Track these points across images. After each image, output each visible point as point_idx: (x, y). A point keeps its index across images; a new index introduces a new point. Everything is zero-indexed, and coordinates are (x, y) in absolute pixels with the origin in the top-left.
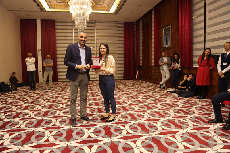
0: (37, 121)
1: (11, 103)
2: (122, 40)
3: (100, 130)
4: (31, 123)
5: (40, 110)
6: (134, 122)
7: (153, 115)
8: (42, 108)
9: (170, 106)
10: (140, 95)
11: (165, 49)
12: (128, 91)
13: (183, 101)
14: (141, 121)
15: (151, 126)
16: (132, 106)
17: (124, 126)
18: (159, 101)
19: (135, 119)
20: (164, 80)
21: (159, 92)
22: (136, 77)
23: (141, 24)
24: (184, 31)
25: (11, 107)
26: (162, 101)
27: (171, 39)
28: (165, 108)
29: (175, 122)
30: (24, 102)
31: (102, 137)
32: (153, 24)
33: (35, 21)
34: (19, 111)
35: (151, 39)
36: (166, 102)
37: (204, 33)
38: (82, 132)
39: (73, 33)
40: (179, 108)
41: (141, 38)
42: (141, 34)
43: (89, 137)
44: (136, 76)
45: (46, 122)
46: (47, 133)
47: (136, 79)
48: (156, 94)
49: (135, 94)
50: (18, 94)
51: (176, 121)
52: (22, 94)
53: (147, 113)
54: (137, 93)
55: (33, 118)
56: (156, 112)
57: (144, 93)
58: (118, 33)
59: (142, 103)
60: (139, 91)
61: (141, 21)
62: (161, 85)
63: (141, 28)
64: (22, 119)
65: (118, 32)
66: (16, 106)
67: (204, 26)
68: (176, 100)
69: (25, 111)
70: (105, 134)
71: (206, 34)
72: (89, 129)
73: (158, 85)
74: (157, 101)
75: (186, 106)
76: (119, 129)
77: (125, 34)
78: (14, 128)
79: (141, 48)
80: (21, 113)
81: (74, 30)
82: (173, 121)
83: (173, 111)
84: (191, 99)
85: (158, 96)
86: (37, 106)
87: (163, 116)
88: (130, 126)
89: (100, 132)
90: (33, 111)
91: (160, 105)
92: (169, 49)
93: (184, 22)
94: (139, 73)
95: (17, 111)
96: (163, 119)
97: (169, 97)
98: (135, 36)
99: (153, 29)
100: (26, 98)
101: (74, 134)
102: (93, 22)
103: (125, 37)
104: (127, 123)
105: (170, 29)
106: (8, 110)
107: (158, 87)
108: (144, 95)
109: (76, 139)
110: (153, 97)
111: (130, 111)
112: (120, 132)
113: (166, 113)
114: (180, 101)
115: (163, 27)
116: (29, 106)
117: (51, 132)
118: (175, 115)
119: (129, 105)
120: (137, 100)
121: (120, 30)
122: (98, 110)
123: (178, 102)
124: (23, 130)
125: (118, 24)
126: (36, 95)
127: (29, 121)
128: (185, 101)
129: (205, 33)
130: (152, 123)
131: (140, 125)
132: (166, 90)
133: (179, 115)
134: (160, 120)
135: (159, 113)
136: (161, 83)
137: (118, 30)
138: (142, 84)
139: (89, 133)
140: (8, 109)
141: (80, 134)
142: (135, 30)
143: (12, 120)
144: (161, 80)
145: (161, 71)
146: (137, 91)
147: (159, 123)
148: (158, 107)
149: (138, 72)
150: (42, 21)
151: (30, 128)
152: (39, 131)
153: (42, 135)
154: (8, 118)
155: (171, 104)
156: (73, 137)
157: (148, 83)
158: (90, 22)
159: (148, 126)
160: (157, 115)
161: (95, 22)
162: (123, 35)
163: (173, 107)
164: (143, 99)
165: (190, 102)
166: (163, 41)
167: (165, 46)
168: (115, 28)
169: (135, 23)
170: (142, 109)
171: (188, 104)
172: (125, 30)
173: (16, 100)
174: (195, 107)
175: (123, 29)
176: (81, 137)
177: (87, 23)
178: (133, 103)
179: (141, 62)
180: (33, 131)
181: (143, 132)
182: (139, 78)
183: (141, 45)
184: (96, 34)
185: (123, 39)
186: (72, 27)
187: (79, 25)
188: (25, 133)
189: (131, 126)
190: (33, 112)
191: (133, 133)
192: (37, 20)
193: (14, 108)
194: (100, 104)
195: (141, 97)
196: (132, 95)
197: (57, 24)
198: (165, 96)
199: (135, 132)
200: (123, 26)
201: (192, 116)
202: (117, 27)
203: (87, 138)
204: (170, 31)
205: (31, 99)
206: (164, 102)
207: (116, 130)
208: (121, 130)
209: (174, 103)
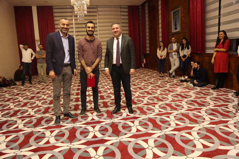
0: (37, 120)
1: (9, 100)
2: (126, 27)
3: (107, 128)
4: (30, 122)
5: (40, 106)
6: (144, 117)
7: (164, 108)
8: (42, 103)
9: (182, 97)
10: (148, 86)
11: (174, 34)
12: (135, 82)
13: (195, 91)
14: (152, 116)
15: (163, 122)
16: (140, 99)
17: (133, 122)
18: (170, 91)
19: (145, 113)
20: (173, 68)
21: (168, 81)
22: (143, 66)
23: (147, 8)
24: (195, 13)
25: (9, 104)
26: (173, 92)
27: (181, 24)
28: (176, 99)
29: (189, 115)
30: (23, 98)
31: (109, 136)
32: (160, 7)
33: (30, 8)
34: (18, 109)
35: (159, 24)
36: (177, 93)
37: (218, 14)
38: (86, 130)
39: (73, 20)
40: (192, 99)
41: (147, 23)
42: (147, 19)
43: (95, 136)
44: (143, 64)
45: (47, 120)
46: (48, 133)
47: (143, 68)
48: (166, 84)
49: (143, 84)
50: (17, 90)
51: (191, 114)
52: (21, 89)
53: (157, 106)
54: (145, 83)
55: (33, 116)
56: (167, 105)
57: (153, 82)
58: (122, 19)
59: (151, 94)
60: (147, 81)
61: (147, 4)
62: (170, 74)
63: (147, 12)
64: (20, 118)
65: (122, 17)
66: (14, 103)
67: (218, 6)
68: (187, 90)
69: (24, 108)
70: (112, 133)
71: (221, 16)
72: (94, 127)
73: (167, 74)
74: (167, 92)
75: (200, 96)
76: (127, 126)
77: (129, 19)
78: (11, 129)
79: (147, 34)
80: (19, 110)
81: (73, 16)
82: (187, 114)
83: (186, 102)
84: (204, 89)
85: (168, 86)
86: (37, 102)
87: (176, 109)
88: (139, 122)
89: (106, 130)
90: (33, 108)
91: (171, 96)
92: (179, 34)
93: (195, 3)
94: (146, 61)
95: (15, 108)
96: (175, 113)
97: (180, 87)
98: (141, 22)
99: (160, 12)
100: (26, 93)
101: (78, 134)
102: (94, 7)
103: (129, 23)
104: (136, 118)
105: (180, 11)
106: (5, 108)
107: (167, 76)
108: (152, 85)
109: (80, 140)
110: (162, 88)
111: (139, 104)
112: (129, 129)
113: (178, 106)
114: (193, 91)
115: (171, 10)
116: (28, 102)
117: (52, 132)
118: (189, 107)
119: (137, 97)
120: (145, 92)
121: (123, 15)
122: (104, 104)
123: (190, 93)
124: (21, 130)
125: (122, 8)
126: (36, 90)
127: (28, 120)
128: (197, 90)
129: (220, 14)
130: (164, 117)
131: (150, 120)
132: (176, 79)
133: (193, 107)
134: (172, 114)
135: (171, 105)
136: (171, 71)
137: (121, 15)
138: (150, 73)
139: (94, 131)
140: (5, 106)
141: (84, 133)
142: (141, 14)
143: (9, 119)
144: (170, 69)
145: (170, 58)
146: (145, 81)
147: (172, 117)
148: (169, 98)
149: (144, 60)
150: (39, 8)
151: (28, 128)
152: (39, 132)
153: (42, 135)
154: (5, 117)
155: (183, 94)
156: (76, 137)
157: (156, 71)
158: (91, 7)
159: (160, 121)
160: (169, 108)
161: (96, 7)
162: (127, 21)
163: (186, 98)
164: (152, 89)
165: (203, 92)
166: (172, 26)
167: (174, 31)
168: (119, 13)
169: (140, 7)
170: (151, 102)
171: (201, 94)
172: (129, 15)
173: (15, 96)
174: (209, 97)
175: (127, 14)
176: (85, 137)
177: (88, 8)
178: (142, 95)
179: (148, 49)
180: (32, 132)
181: (155, 129)
182: (146, 66)
183: (147, 30)
184: (98, 20)
185: (127, 25)
186: (71, 13)
187: (79, 11)
188: (23, 134)
189: (141, 121)
190: (33, 110)
191: (143, 130)
192: (32, 7)
193: (12, 106)
194: (105, 97)
195: (150, 87)
196: (140, 86)
197: (55, 11)
198: (176, 86)
199: (146, 129)
200: (127, 10)
201: (208, 108)
202: (121, 12)
203: (93, 138)
204: (180, 14)
205: (31, 94)
206: (175, 93)
207: (124, 127)
208: (130, 127)
209: (185, 93)
